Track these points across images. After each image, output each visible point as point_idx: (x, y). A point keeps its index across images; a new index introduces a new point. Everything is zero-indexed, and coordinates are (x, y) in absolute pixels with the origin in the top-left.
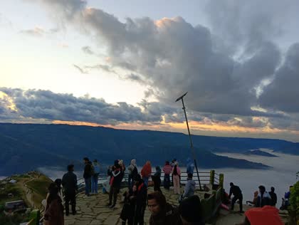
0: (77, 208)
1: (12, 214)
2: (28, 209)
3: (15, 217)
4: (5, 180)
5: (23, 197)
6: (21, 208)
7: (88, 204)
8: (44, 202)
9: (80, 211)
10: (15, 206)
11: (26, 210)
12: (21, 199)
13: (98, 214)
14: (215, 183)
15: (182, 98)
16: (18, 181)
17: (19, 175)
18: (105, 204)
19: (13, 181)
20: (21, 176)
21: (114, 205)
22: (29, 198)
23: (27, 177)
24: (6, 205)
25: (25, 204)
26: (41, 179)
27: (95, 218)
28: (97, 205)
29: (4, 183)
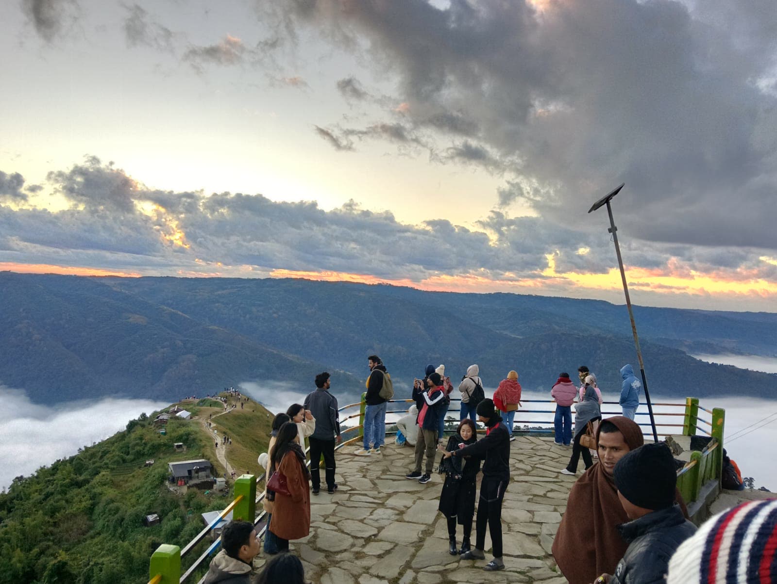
0: (338, 479)
1: (184, 490)
2: (219, 480)
3: (191, 497)
4: (166, 411)
5: (208, 452)
6: (202, 477)
7: (364, 471)
8: (265, 459)
9: (344, 485)
10: (190, 472)
11: (215, 482)
12: (203, 457)
13: (389, 496)
14: (698, 433)
15: (607, 200)
16: (194, 414)
17: (197, 401)
18: (404, 471)
19: (184, 414)
20: (203, 402)
21: (427, 476)
22: (221, 454)
23: (216, 404)
24: (171, 469)
25: (212, 469)
26: (247, 409)
27: (382, 505)
28: (384, 472)
29: (165, 417)
